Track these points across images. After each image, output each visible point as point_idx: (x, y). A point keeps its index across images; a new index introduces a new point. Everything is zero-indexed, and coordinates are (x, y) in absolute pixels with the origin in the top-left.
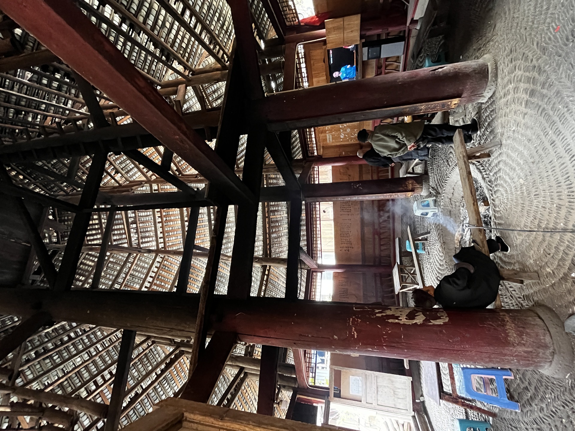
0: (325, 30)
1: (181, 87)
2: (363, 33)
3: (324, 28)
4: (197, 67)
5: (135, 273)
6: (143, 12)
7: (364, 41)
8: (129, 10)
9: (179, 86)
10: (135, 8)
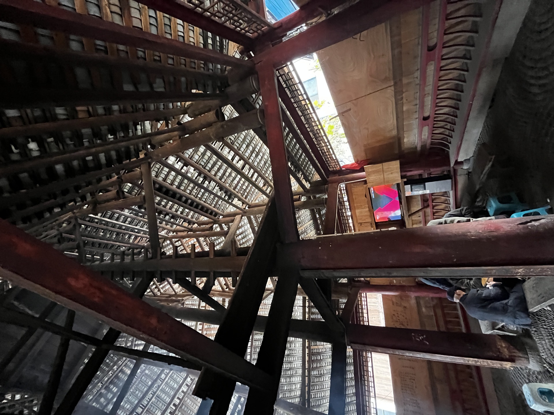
0: (364, 173)
1: (238, 217)
2: (404, 174)
3: (364, 171)
4: (253, 202)
6: (216, 168)
7: (405, 180)
8: (204, 168)
9: (237, 216)
10: (210, 167)
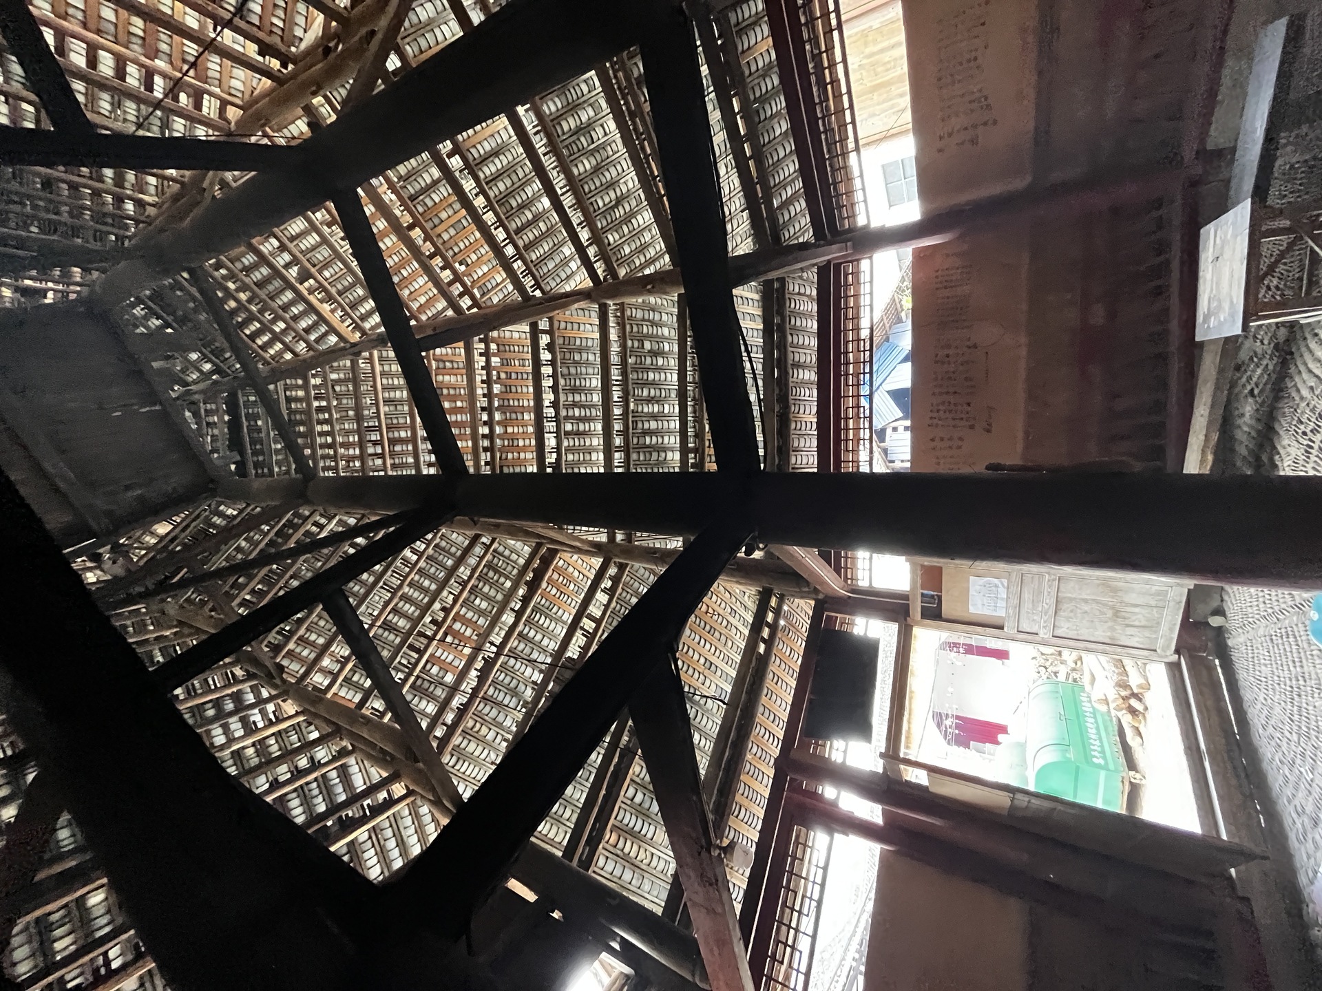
5: (392, 394)
